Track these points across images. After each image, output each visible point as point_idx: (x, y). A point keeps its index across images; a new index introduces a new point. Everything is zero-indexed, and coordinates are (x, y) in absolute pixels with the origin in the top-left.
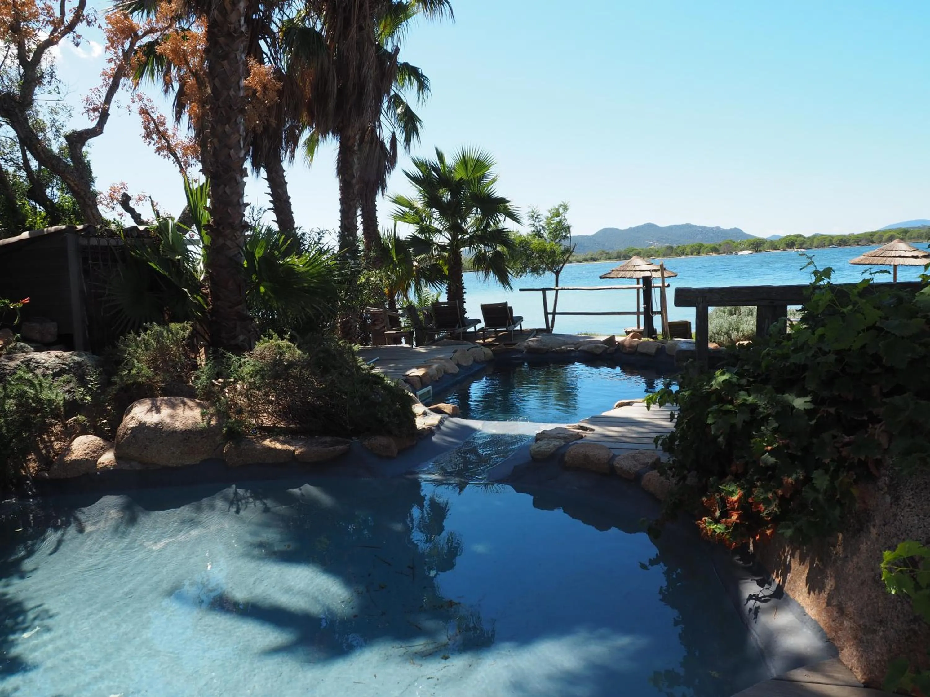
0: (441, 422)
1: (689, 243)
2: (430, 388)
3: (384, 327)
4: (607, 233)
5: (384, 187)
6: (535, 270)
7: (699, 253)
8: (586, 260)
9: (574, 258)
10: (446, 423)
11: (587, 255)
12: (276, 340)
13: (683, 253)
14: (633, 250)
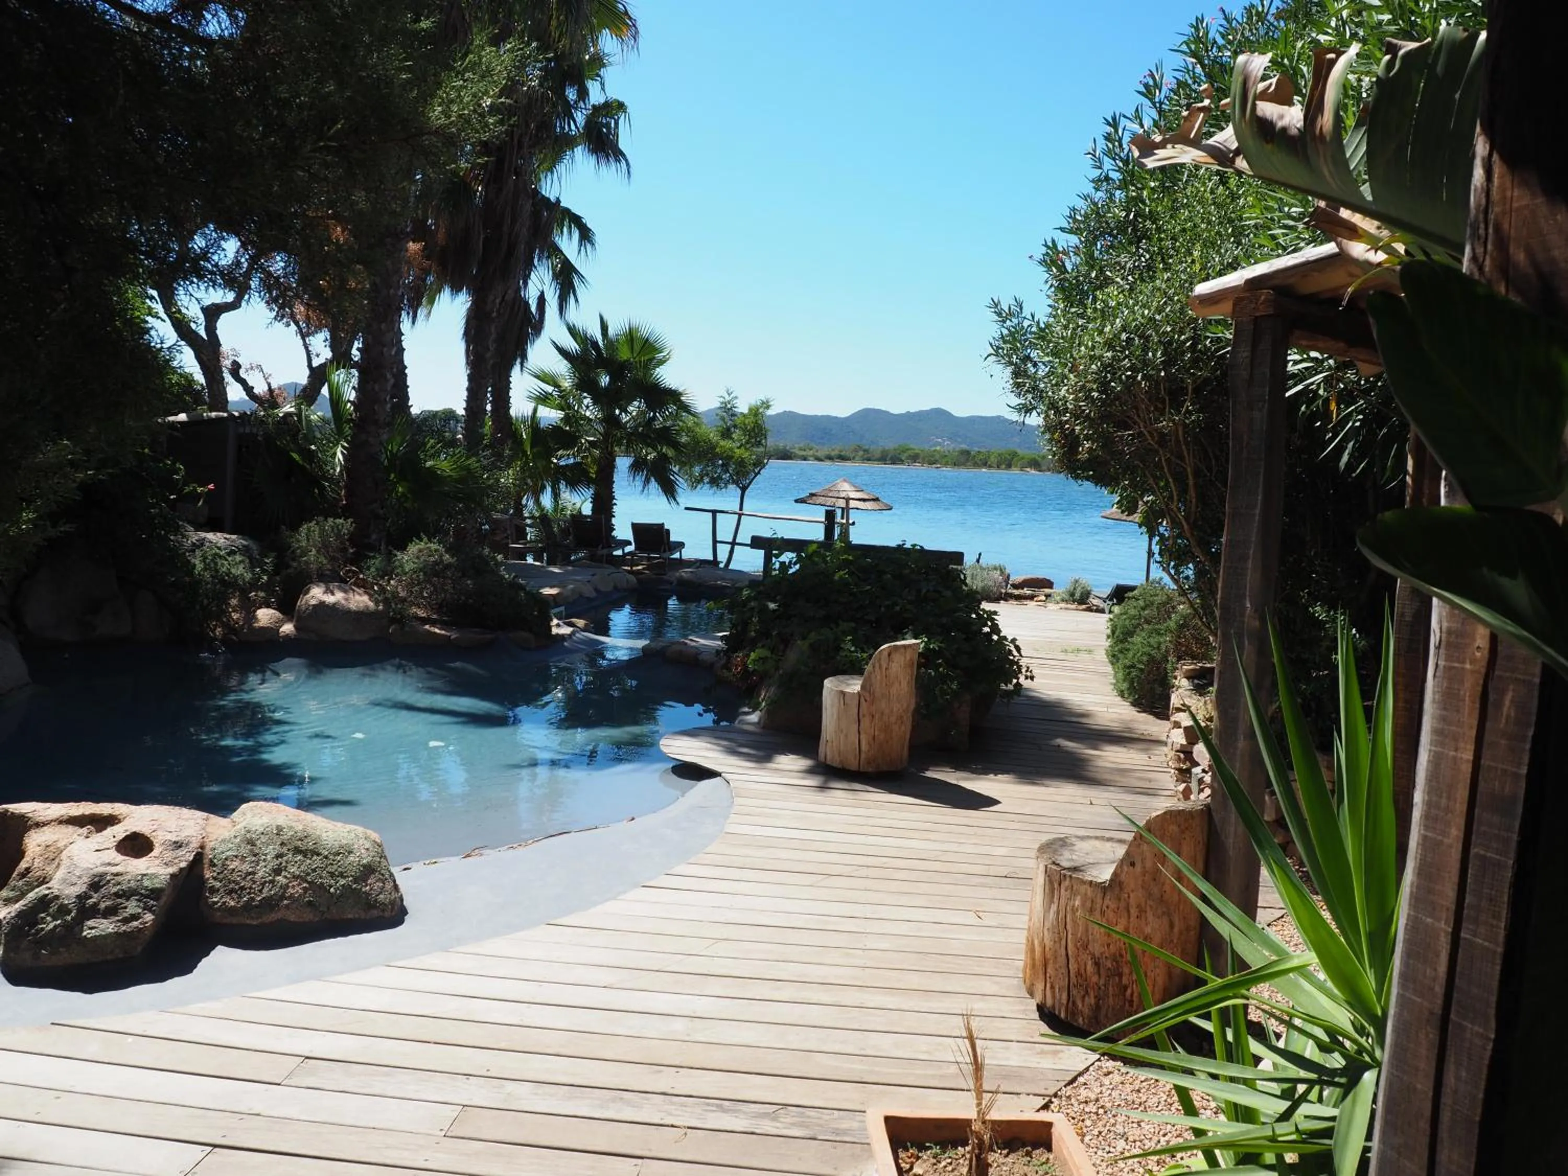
0: (573, 633)
1: (998, 447)
2: (562, 608)
3: (507, 538)
4: (869, 417)
5: (524, 357)
6: (715, 482)
7: (1009, 466)
8: (830, 458)
9: (811, 452)
10: (577, 635)
11: (833, 450)
12: (426, 543)
13: (985, 464)
14: (908, 449)
